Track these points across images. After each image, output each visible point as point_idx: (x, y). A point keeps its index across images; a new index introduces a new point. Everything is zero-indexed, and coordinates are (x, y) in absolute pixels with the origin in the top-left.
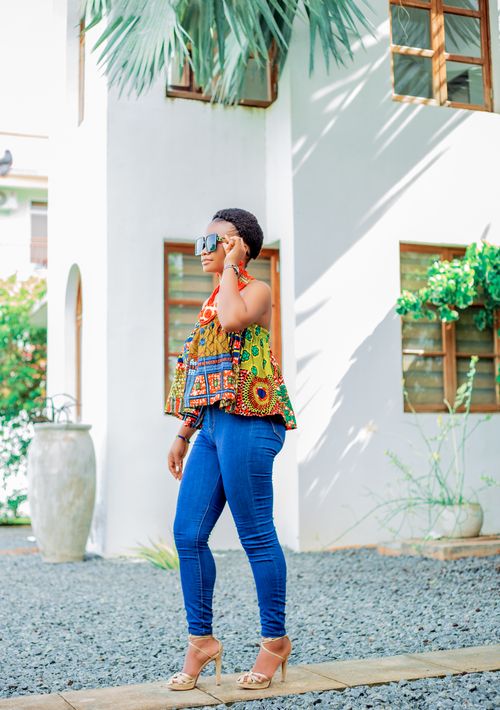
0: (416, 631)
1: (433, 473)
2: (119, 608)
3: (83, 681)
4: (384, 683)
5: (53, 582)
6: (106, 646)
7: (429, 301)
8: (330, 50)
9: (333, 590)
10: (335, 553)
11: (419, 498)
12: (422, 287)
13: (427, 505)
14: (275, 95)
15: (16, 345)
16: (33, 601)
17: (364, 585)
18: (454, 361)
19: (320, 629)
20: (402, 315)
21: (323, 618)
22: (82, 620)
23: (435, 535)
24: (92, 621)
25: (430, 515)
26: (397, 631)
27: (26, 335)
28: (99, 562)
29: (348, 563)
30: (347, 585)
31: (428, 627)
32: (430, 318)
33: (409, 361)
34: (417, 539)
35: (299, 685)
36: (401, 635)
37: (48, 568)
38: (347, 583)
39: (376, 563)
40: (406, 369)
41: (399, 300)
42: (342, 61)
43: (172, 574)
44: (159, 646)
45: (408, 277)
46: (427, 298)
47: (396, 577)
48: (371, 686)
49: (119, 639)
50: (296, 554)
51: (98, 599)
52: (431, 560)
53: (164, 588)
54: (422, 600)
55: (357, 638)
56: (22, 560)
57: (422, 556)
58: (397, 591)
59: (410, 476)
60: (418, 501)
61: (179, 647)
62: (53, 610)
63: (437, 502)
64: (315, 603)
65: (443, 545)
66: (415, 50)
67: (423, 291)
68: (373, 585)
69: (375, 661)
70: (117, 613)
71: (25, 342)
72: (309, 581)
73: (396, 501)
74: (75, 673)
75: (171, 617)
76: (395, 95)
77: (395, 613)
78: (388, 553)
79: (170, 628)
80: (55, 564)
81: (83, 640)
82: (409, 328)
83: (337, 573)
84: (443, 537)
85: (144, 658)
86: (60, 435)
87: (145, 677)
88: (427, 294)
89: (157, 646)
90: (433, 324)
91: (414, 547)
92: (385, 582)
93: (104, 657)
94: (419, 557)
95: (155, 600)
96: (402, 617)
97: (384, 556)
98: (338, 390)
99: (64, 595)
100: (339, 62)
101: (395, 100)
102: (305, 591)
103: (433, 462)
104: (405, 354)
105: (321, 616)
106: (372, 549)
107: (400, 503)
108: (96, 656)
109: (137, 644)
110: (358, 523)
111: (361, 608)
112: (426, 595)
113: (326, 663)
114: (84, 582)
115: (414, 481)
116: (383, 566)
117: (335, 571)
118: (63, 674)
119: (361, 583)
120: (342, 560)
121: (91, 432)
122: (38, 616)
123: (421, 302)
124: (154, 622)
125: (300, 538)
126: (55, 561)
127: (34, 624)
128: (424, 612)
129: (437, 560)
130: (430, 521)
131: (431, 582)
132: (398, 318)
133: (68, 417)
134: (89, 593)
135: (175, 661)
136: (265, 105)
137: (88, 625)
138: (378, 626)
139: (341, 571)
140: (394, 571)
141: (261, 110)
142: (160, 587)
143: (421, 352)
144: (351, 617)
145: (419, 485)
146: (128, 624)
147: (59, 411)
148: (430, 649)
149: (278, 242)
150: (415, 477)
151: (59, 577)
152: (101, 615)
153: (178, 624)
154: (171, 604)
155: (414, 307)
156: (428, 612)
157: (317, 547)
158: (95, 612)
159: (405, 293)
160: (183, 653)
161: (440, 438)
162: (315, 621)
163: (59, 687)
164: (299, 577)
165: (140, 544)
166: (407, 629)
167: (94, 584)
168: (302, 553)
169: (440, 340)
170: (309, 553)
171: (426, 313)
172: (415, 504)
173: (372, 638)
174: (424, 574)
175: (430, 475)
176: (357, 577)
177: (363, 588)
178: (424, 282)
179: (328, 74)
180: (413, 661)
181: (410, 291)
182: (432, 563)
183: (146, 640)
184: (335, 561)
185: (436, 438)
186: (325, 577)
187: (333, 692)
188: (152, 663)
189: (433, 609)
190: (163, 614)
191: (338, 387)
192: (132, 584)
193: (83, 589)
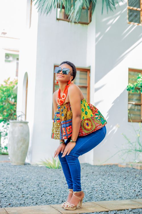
0: (133, 191)
1: (137, 141)
2: (32, 180)
3: (14, 204)
4: (123, 210)
5: (13, 171)
6: (25, 192)
7: (137, 87)
8: (108, 6)
9: (104, 177)
10: (105, 166)
11: (132, 149)
12: (135, 82)
13: (135, 152)
14: (91, 21)
15: (9, 99)
16: (4, 176)
17: (114, 176)
19: (99, 189)
20: (129, 91)
21: (101, 186)
22: (19, 183)
23: (137, 161)
24: (22, 183)
25: (135, 155)
26: (126, 191)
27: (12, 96)
28: (29, 166)
29: (109, 169)
30: (108, 176)
31: (137, 190)
32: (137, 92)
33: (130, 106)
34: (131, 162)
35: (92, 209)
36: (128, 193)
37: (12, 166)
38: (109, 175)
39: (118, 169)
40: (129, 108)
41: (128, 86)
42: (112, 10)
43: (52, 170)
44: (44, 193)
45: (131, 79)
46: (137, 86)
47: (125, 174)
48: (118, 210)
49: (30, 190)
50: (92, 166)
51: (26, 176)
52: (136, 169)
53: (48, 174)
54: (134, 181)
55: (113, 193)
56: (5, 164)
57: (133, 168)
58: (125, 178)
59: (130, 142)
60: (132, 150)
61: (50, 193)
62: (10, 179)
63: (138, 151)
64: (98, 181)
65: (139, 164)
66: (135, 8)
67: (135, 84)
68: (117, 176)
69: (119, 202)
70: (31, 181)
71: (12, 99)
72: (96, 174)
73: (125, 150)
74: (12, 201)
75: (49, 183)
76: (128, 22)
77: (125, 185)
78: (121, 167)
79: (48, 187)
80: (15, 166)
81: (18, 190)
82: (130, 95)
83: (105, 172)
84: (139, 162)
85: (38, 197)
86: (18, 125)
87: (36, 203)
88: (137, 85)
89: (43, 193)
90: (138, 94)
91: (130, 165)
92: (121, 175)
93: (24, 196)
94: (132, 168)
95: (45, 178)
96: (128, 186)
97: (120, 167)
98: (107, 114)
99: (15, 175)
100: (111, 10)
101: (128, 23)
102: (95, 177)
103: (137, 138)
104: (129, 103)
105: (100, 185)
106: (117, 165)
107: (126, 150)
108: (21, 195)
109: (36, 192)
110: (112, 156)
111: (114, 183)
112: (135, 180)
113: (102, 202)
114: (23, 171)
115: (131, 144)
116: (120, 170)
117: (105, 171)
118: (8, 201)
119: (113, 175)
120: (107, 168)
121: (28, 124)
122: (5, 181)
123: (135, 87)
124: (43, 185)
125: (93, 161)
126: (15, 164)
127: (3, 184)
128: (135, 185)
129: (138, 169)
130: (135, 157)
131: (137, 176)
132: (127, 92)
133: (21, 119)
134: (24, 174)
135: (48, 198)
136: (87, 24)
137: (20, 184)
138: (120, 189)
139: (106, 171)
140: (124, 172)
141: (86, 25)
142: (47, 174)
143: (134, 103)
144: (110, 186)
145: (132, 145)
146: (34, 185)
147: (19, 117)
148: (139, 198)
149: (90, 67)
150: (131, 142)
151: (15, 170)
152: (26, 182)
153: (51, 185)
154: (50, 179)
155: (133, 88)
156: (137, 185)
157: (99, 164)
158: (24, 180)
159: (130, 84)
160: (51, 196)
161: (140, 130)
162: (98, 186)
163: (5, 206)
164: (93, 173)
165: (42, 160)
166: (130, 191)
167: (26, 172)
168: (94, 166)
169: (140, 100)
170: (96, 166)
171: (136, 91)
172: (131, 151)
173: (118, 193)
174: (134, 173)
175: (136, 142)
176: (112, 173)
177: (114, 177)
178: (136, 81)
179: (108, 13)
180: (133, 202)
181: (131, 83)
182: (136, 170)
183: (39, 191)
184: (105, 168)
185: (138, 130)
186: (101, 173)
187: (104, 212)
188: (40, 199)
189: (138, 184)
190: (47, 182)
191: (107, 112)
192: (38, 173)
193: (22, 173)
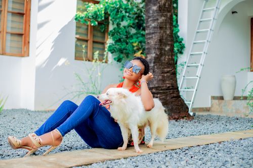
18: (92, 42)
20: (77, 21)
41: (76, 15)
46: (87, 15)
67: (85, 13)
73: (76, 92)
98: (53, 44)
115: (84, 84)
123: (84, 17)
132: (75, 22)
155: (82, 18)
159: (78, 13)
168: (35, 111)
169: (87, 35)
170: (38, 111)
178: (86, 10)
181: (80, 12)
191: (53, 42)
